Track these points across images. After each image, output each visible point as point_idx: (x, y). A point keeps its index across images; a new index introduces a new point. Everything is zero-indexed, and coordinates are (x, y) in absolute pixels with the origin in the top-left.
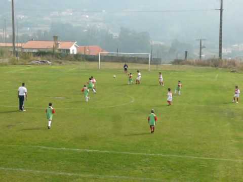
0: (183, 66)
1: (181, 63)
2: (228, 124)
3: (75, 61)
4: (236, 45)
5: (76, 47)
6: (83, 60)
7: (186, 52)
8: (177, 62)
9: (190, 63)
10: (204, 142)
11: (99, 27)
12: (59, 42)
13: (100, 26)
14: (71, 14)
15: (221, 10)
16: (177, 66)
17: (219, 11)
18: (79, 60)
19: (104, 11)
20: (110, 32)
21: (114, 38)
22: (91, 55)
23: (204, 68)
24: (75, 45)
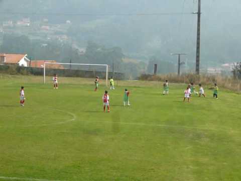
0: (152, 82)
1: (149, 78)
2: (190, 147)
3: (16, 74)
4: (227, 65)
6: (27, 74)
7: (156, 65)
8: (145, 77)
9: (160, 79)
10: (153, 168)
11: (62, 41)
12: (5, 55)
13: (63, 39)
14: (28, 25)
15: (199, 14)
16: (144, 82)
17: (197, 15)
18: (22, 74)
19: (68, 21)
21: (79, 54)
22: (38, 68)
23: (177, 84)
24: (25, 59)
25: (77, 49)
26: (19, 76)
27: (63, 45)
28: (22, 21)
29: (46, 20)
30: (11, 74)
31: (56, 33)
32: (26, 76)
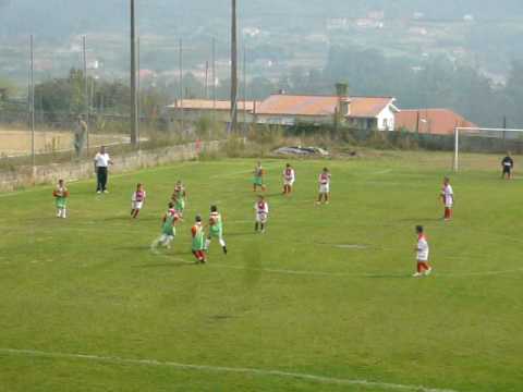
3: (390, 148)
5: (395, 112)
6: (412, 148)
11: (453, 59)
12: (349, 100)
13: (455, 57)
14: (381, 25)
18: (401, 147)
19: (468, 17)
20: (484, 72)
21: (493, 88)
24: (391, 108)
25: (490, 79)
26: (397, 153)
27: (455, 69)
28: (367, 18)
29: (418, 15)
30: (378, 148)
31: (441, 43)
32: (410, 153)
